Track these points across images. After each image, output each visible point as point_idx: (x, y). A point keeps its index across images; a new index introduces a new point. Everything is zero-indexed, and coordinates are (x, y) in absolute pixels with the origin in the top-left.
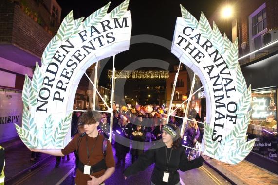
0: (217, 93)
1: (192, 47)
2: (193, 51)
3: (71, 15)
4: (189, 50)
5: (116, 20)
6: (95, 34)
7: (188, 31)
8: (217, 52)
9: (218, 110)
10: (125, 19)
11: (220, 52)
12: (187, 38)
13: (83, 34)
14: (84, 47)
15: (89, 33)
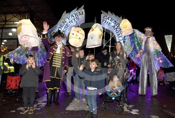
0: (117, 33)
1: (107, 22)
2: (107, 23)
3: (65, 12)
4: (106, 23)
5: (79, 13)
6: (73, 18)
7: (105, 17)
8: (115, 21)
9: (119, 38)
10: (82, 12)
11: (116, 21)
12: (105, 19)
13: (69, 18)
14: (69, 22)
15: (71, 17)
